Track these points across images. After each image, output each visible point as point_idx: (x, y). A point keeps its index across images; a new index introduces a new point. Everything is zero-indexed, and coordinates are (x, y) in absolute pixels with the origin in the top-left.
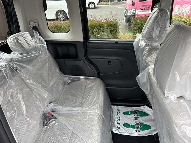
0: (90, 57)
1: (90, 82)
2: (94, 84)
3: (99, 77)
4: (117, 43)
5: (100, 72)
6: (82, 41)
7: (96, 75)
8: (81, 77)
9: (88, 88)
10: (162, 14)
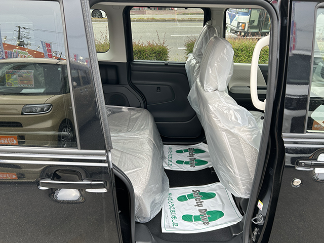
0: (134, 82)
1: (135, 113)
2: (140, 114)
3: (145, 107)
4: (166, 65)
5: (147, 102)
6: (126, 61)
7: (143, 105)
8: (124, 107)
9: (133, 118)
10: (210, 31)
